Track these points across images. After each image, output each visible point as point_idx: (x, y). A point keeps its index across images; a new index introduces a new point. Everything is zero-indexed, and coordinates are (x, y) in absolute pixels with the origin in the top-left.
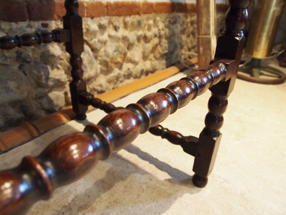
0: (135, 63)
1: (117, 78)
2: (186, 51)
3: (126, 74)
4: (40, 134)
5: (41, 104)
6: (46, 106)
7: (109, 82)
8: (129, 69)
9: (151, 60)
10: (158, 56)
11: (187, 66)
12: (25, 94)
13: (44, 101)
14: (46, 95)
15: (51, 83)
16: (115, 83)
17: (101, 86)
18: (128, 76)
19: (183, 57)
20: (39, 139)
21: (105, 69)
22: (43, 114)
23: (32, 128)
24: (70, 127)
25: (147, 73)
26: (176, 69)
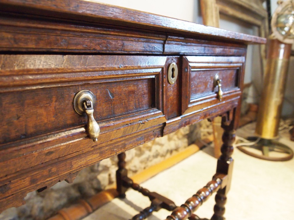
0: (162, 145)
1: (148, 159)
2: (204, 128)
3: (155, 154)
4: (94, 211)
5: (92, 184)
6: (96, 186)
7: (142, 162)
8: (157, 151)
9: (175, 140)
10: (180, 136)
11: (205, 144)
12: (83, 179)
13: (94, 182)
14: (96, 178)
15: (100, 169)
16: (146, 163)
17: (135, 166)
18: (156, 156)
19: (202, 134)
20: (93, 215)
21: (138, 152)
22: (93, 192)
23: (87, 205)
25: (171, 152)
26: (194, 147)
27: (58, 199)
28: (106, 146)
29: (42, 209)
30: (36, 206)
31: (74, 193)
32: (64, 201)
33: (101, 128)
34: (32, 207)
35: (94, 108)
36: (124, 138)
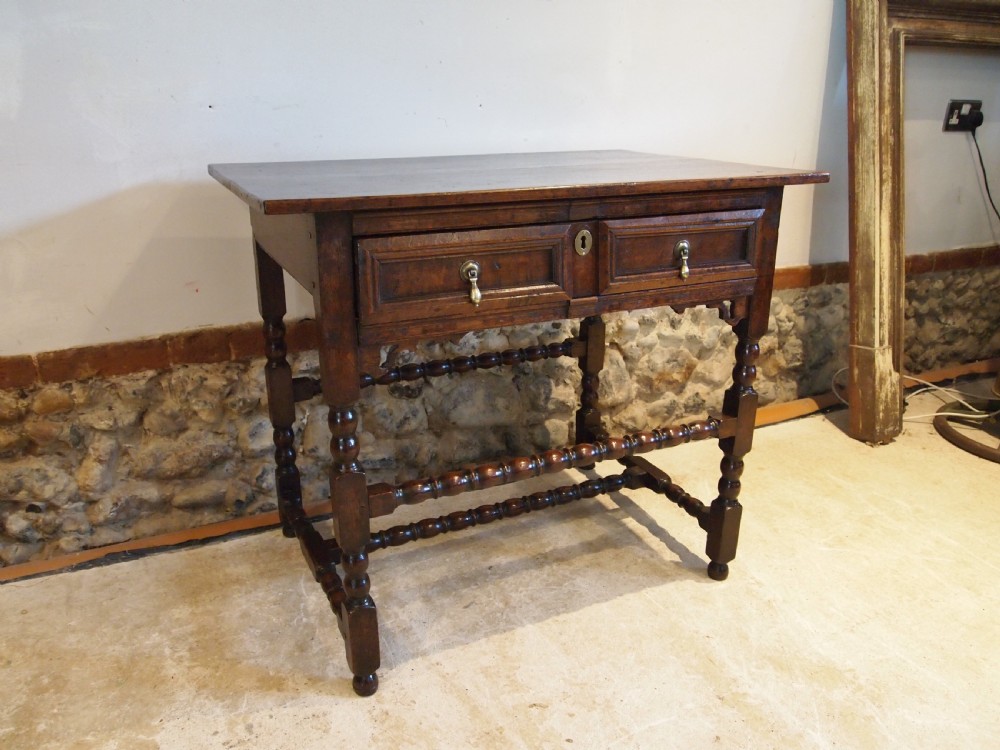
0: (712, 384)
1: (670, 409)
3: (691, 403)
5: (532, 435)
6: (539, 440)
7: (653, 414)
8: (698, 395)
12: (514, 418)
13: (537, 431)
14: (540, 423)
15: (551, 406)
17: (633, 419)
18: (696, 407)
21: (645, 390)
24: (567, 476)
26: (810, 404)
27: (465, 445)
28: (491, 315)
29: (434, 458)
30: (426, 449)
31: (495, 442)
32: (474, 452)
33: (483, 297)
34: (419, 449)
35: (478, 277)
36: (510, 310)
